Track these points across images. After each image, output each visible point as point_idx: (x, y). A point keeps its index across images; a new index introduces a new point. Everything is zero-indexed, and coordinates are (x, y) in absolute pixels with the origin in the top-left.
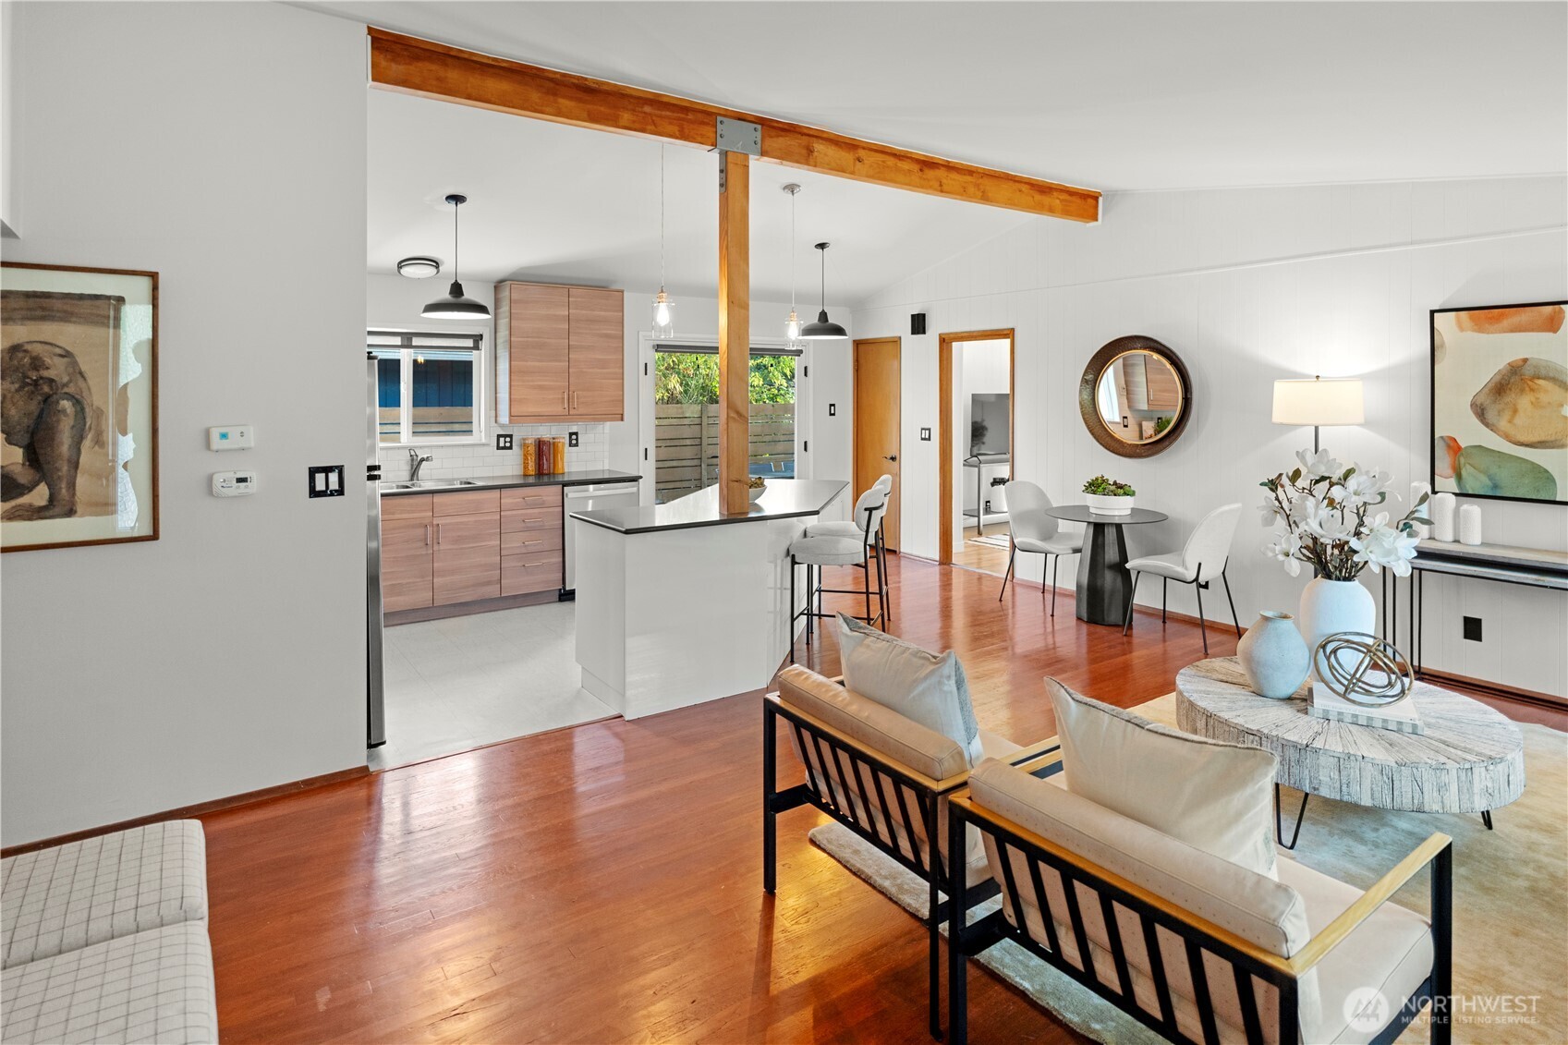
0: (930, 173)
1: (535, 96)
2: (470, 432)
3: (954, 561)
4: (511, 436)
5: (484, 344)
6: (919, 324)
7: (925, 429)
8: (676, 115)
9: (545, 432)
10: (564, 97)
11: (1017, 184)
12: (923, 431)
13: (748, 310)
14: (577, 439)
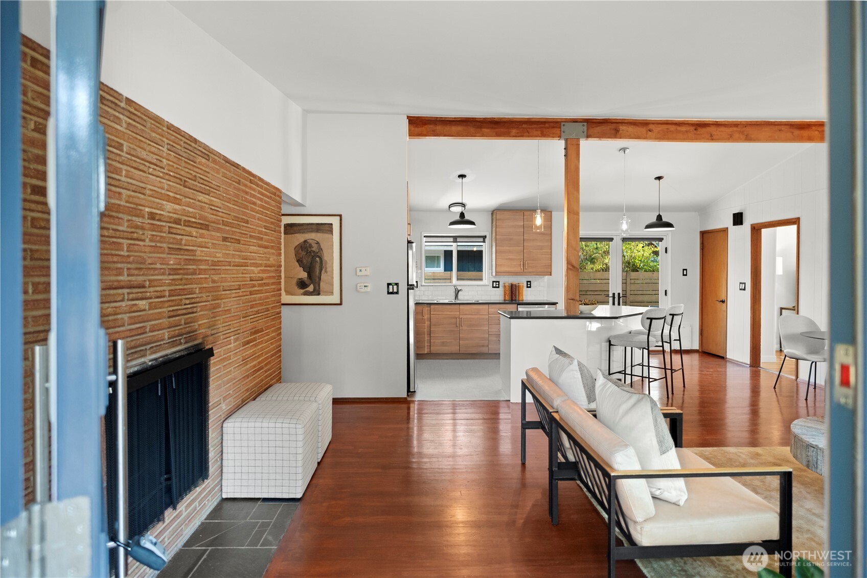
0: (702, 131)
1: (472, 130)
2: (481, 279)
3: (761, 366)
4: (499, 282)
5: (487, 240)
6: (738, 219)
7: (742, 283)
8: (539, 126)
9: (514, 280)
10: (484, 128)
11: (777, 127)
12: (741, 285)
13: (579, 215)
14: (530, 284)
